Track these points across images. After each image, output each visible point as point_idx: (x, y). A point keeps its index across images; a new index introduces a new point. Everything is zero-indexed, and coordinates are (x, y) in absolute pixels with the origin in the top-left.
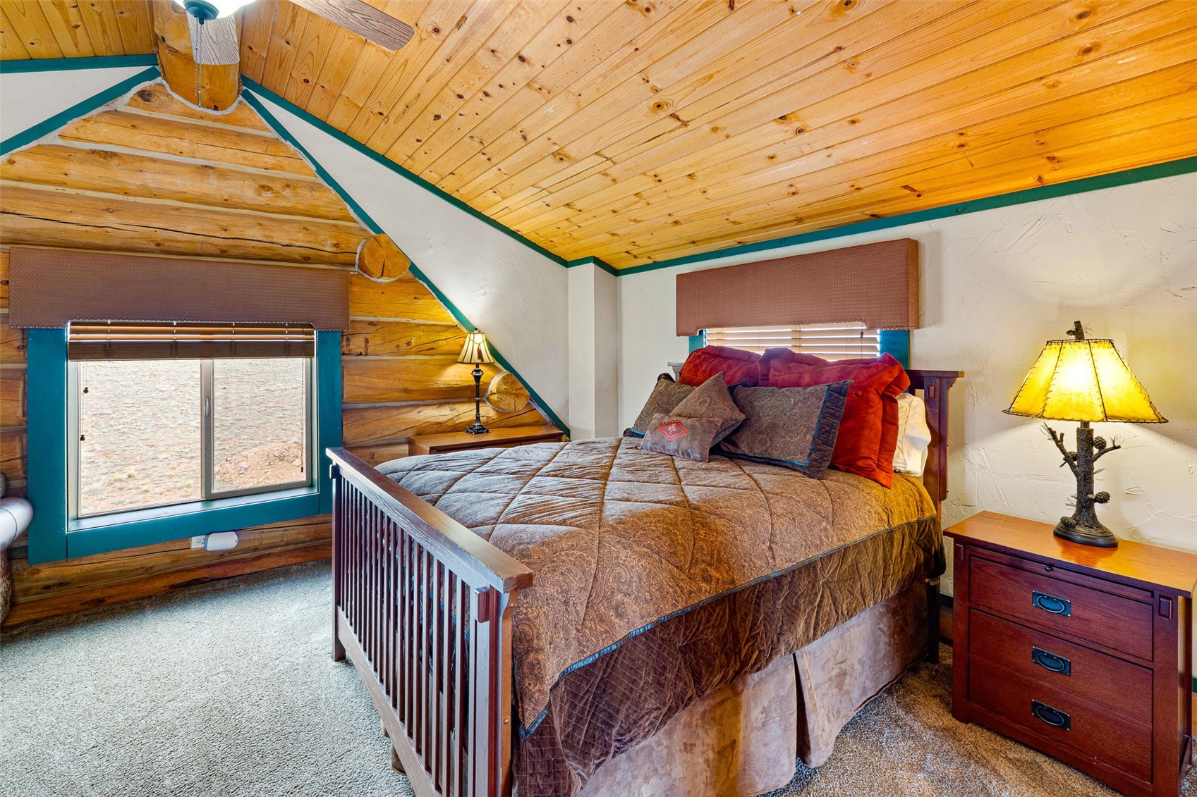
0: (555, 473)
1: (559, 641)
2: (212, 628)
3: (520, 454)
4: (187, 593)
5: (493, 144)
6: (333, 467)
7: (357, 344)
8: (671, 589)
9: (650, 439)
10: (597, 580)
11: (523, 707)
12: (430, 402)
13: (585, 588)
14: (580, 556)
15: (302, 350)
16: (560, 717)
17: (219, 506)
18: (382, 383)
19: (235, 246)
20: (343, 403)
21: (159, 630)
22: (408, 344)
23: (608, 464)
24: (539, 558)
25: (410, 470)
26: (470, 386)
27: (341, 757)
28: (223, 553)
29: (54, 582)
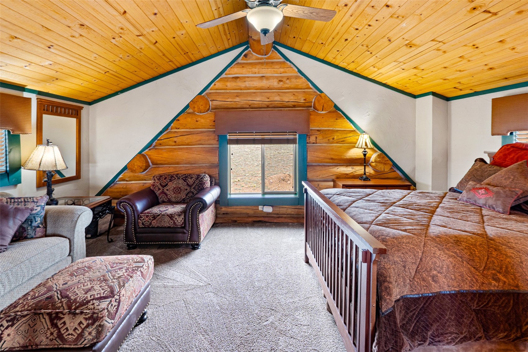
0: (403, 206)
1: (400, 282)
3: (385, 194)
4: (258, 224)
5: (373, 46)
6: (305, 189)
7: (312, 139)
8: (469, 278)
9: (465, 195)
10: (422, 261)
11: (381, 303)
12: (343, 164)
13: (415, 263)
14: (413, 248)
15: (293, 141)
16: (400, 315)
17: (267, 196)
18: (322, 156)
19: (271, 104)
20: (308, 163)
22: (333, 139)
23: (435, 206)
24: (391, 244)
25: (334, 195)
26: (361, 158)
27: (308, 298)
28: (268, 213)
29: (225, 212)
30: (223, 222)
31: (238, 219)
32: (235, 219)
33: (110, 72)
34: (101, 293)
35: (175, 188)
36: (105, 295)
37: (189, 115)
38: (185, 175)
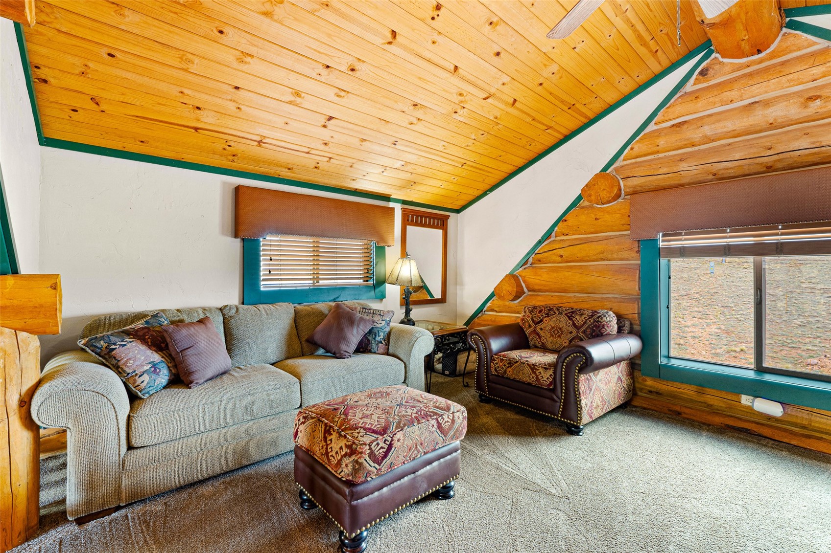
2: (746, 469)
4: (736, 435)
17: (768, 377)
19: (779, 161)
21: (706, 449)
28: (769, 418)
29: (654, 390)
30: (649, 407)
31: (687, 411)
32: (678, 409)
33: (468, 163)
34: (373, 424)
35: (553, 328)
36: (375, 428)
37: (583, 210)
38: (572, 309)
